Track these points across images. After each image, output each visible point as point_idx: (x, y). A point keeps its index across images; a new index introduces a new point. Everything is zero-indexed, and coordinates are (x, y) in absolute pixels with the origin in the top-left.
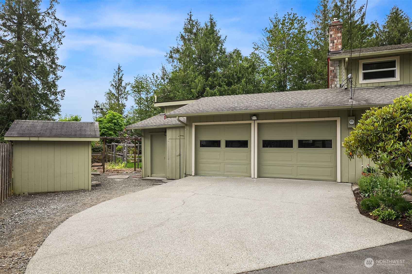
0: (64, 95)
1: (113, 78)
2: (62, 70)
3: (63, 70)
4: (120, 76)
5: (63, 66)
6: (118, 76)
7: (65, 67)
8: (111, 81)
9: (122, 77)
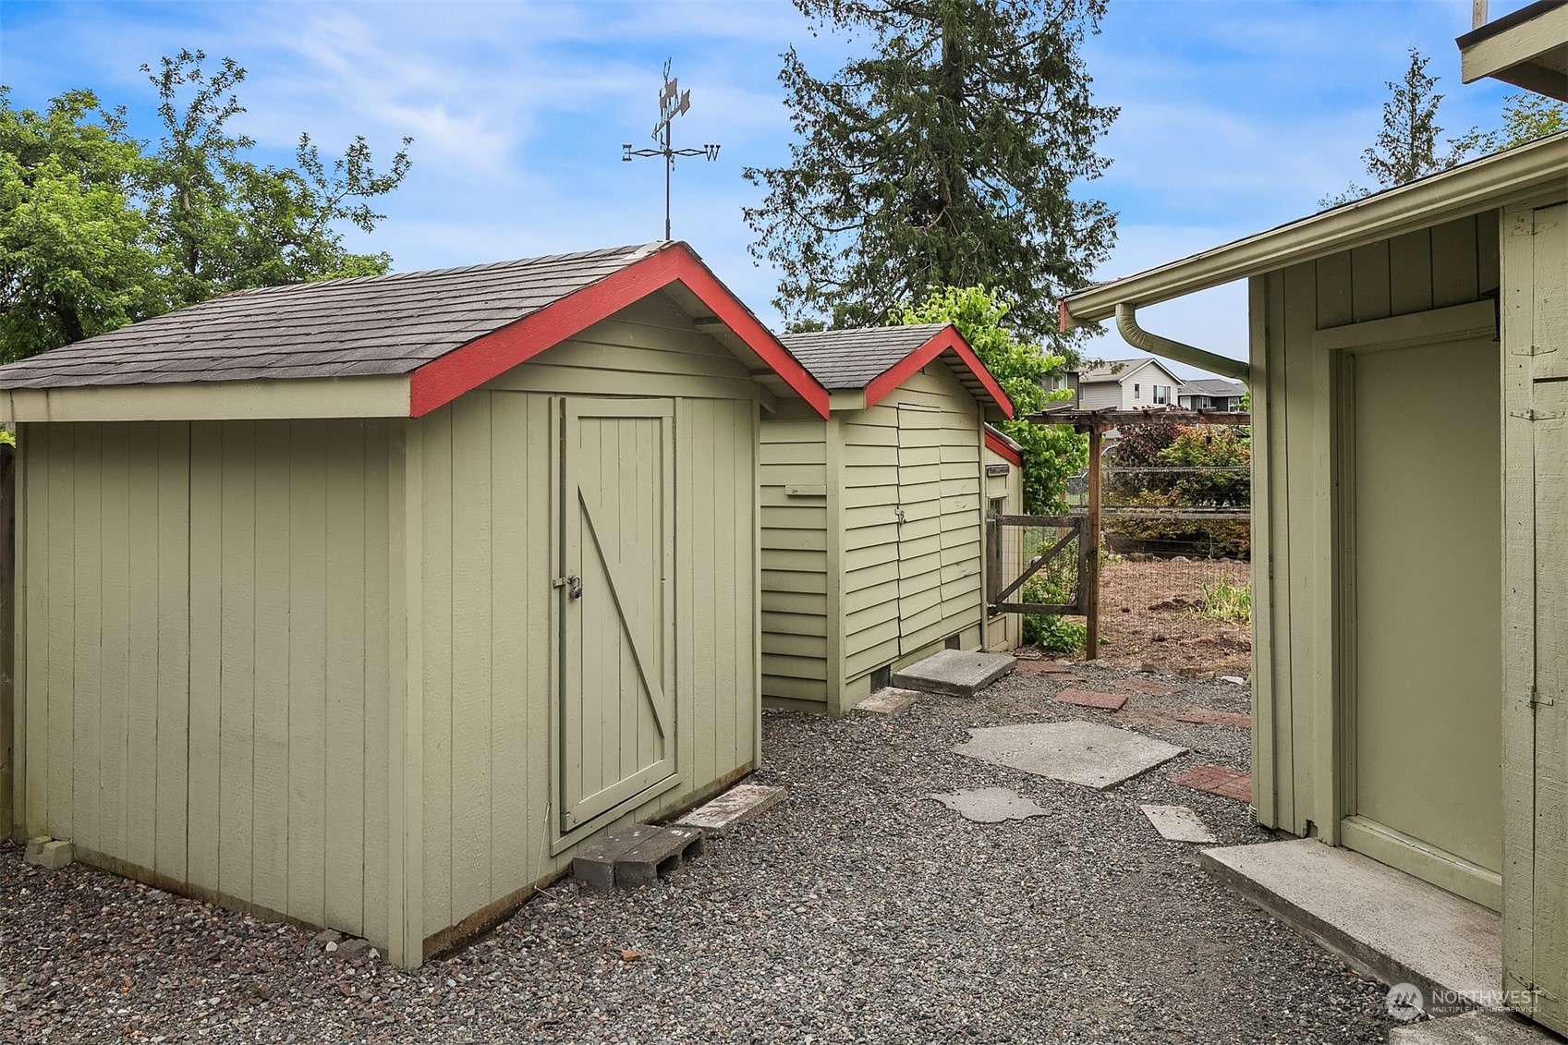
0: (1115, 241)
1: (1381, 126)
2: (1103, 130)
3: (1107, 128)
4: (1423, 107)
5: (1111, 110)
6: (1407, 115)
7: (1116, 113)
8: (1373, 147)
9: (1430, 115)
